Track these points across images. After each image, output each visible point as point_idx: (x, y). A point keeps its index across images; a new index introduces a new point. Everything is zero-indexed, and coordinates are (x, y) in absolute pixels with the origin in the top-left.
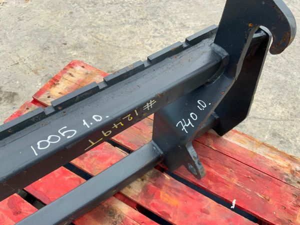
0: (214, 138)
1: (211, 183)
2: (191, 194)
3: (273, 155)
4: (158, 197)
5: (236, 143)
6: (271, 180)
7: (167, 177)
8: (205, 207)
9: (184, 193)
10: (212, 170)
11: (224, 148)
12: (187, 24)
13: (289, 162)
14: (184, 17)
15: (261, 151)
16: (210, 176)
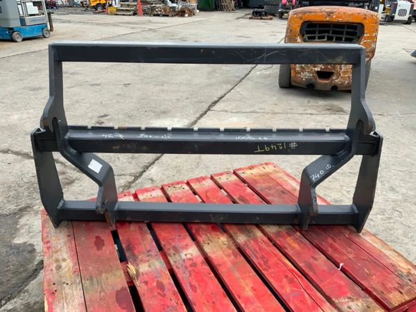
0: (351, 232)
1: (329, 249)
2: (310, 247)
3: (398, 259)
4: (285, 239)
5: (371, 242)
6: (385, 269)
7: (298, 234)
8: (317, 256)
9: (305, 244)
10: (336, 245)
11: (356, 239)
12: (398, 190)
13: (410, 267)
14: (397, 184)
15: (388, 253)
16: (331, 246)
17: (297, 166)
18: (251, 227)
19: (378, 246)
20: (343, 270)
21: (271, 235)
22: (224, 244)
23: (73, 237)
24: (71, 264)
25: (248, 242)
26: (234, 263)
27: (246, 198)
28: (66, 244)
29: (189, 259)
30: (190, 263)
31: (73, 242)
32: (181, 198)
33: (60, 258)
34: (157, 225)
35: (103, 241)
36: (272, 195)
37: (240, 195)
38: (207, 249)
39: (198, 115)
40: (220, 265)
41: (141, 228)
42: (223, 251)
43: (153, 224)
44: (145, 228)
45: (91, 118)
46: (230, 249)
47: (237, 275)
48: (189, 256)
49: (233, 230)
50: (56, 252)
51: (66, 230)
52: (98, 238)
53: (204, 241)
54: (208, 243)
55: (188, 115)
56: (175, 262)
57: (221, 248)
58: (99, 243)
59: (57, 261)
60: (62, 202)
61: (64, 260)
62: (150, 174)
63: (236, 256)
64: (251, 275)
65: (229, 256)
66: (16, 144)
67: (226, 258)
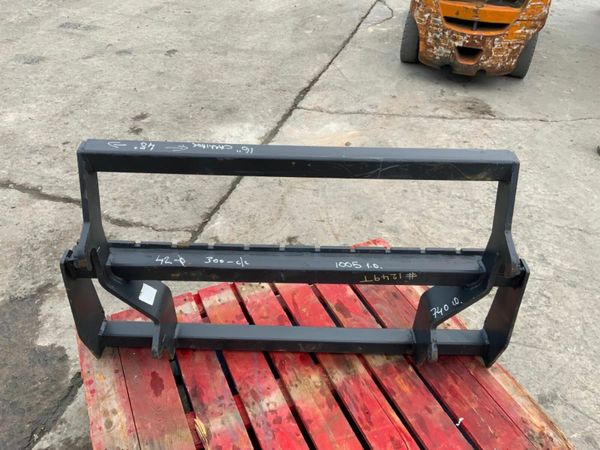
0: (479, 366)
1: (448, 395)
2: (423, 390)
3: (531, 410)
4: (393, 378)
5: (501, 383)
6: (512, 426)
7: (411, 369)
8: (431, 407)
9: (418, 387)
10: (457, 387)
11: (483, 378)
13: (545, 425)
15: (520, 401)
16: (451, 389)
17: (415, 217)
18: (351, 357)
19: (509, 389)
20: (462, 428)
21: (376, 371)
22: (317, 387)
23: (122, 373)
24: (124, 420)
25: (347, 384)
26: (328, 418)
27: (346, 305)
28: (114, 385)
29: (273, 412)
30: (273, 417)
31: (123, 382)
32: (259, 306)
33: (109, 409)
34: (229, 354)
35: (161, 380)
36: (381, 300)
37: (338, 300)
38: (295, 394)
39: (279, 118)
40: (311, 422)
41: (208, 359)
42: (315, 398)
43: (224, 353)
44: (215, 359)
45: (122, 121)
46: (324, 395)
47: (332, 436)
48: (272, 407)
49: (328, 362)
50: (103, 399)
51: (111, 361)
52: (154, 374)
53: (290, 382)
54: (296, 386)
55: (264, 117)
56: (255, 416)
57: (313, 393)
58: (157, 385)
59: (106, 413)
60: (104, 324)
61: (115, 412)
62: (213, 229)
63: (330, 407)
64: (349, 436)
65: (321, 406)
66: (18, 171)
67: (318, 410)
